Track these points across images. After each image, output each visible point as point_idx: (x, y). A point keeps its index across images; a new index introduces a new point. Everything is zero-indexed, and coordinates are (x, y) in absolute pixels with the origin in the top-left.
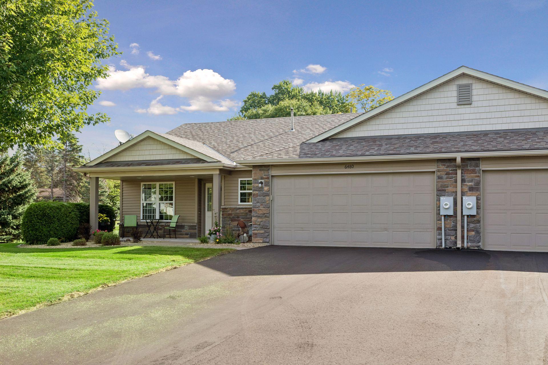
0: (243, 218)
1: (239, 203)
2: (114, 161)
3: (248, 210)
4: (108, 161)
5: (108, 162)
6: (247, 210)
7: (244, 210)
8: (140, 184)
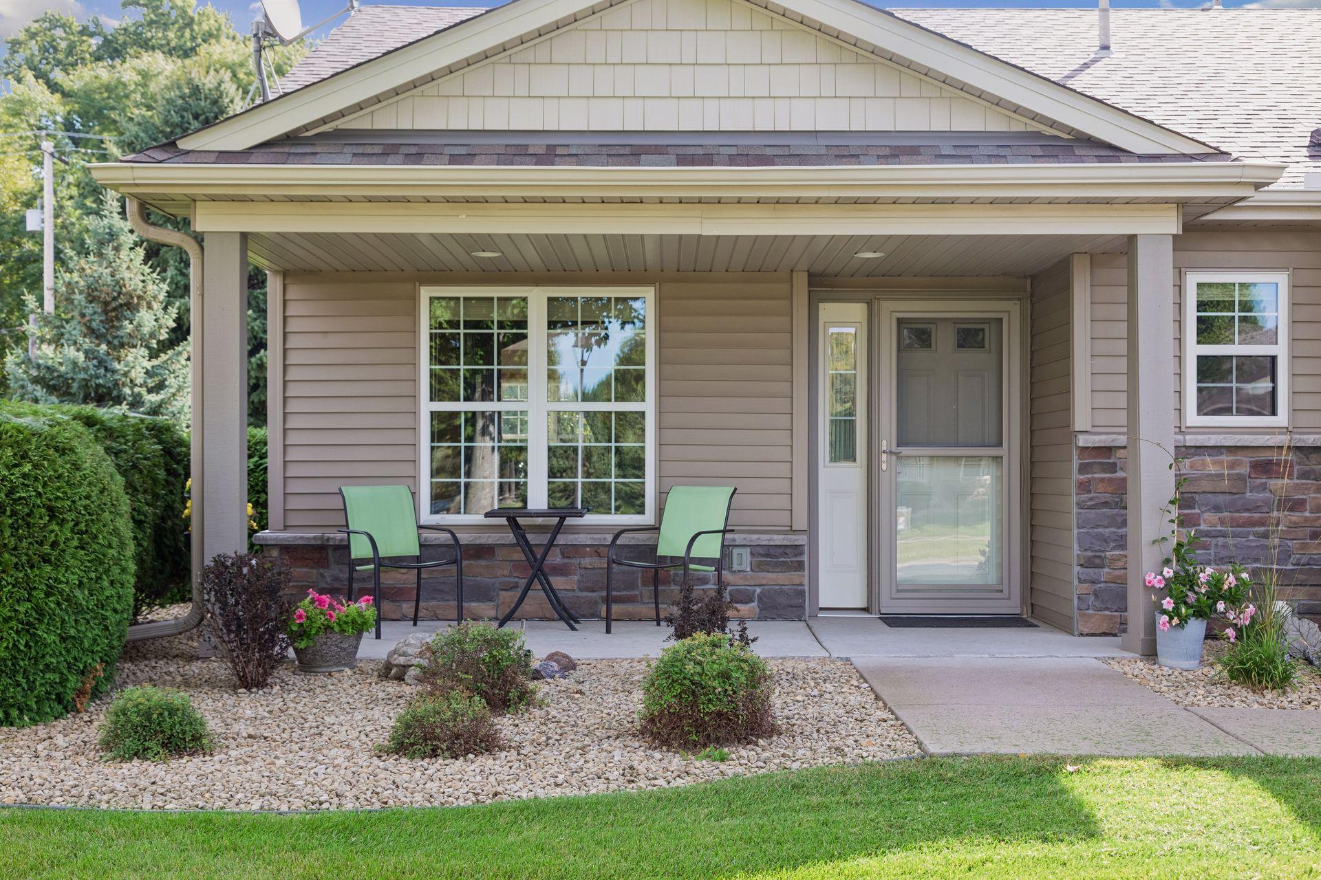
0: (1217, 508)
1: (1193, 417)
2: (392, 126)
3: (1246, 459)
4: (341, 124)
5: (338, 134)
6: (1240, 457)
7: (1226, 458)
8: (414, 299)
